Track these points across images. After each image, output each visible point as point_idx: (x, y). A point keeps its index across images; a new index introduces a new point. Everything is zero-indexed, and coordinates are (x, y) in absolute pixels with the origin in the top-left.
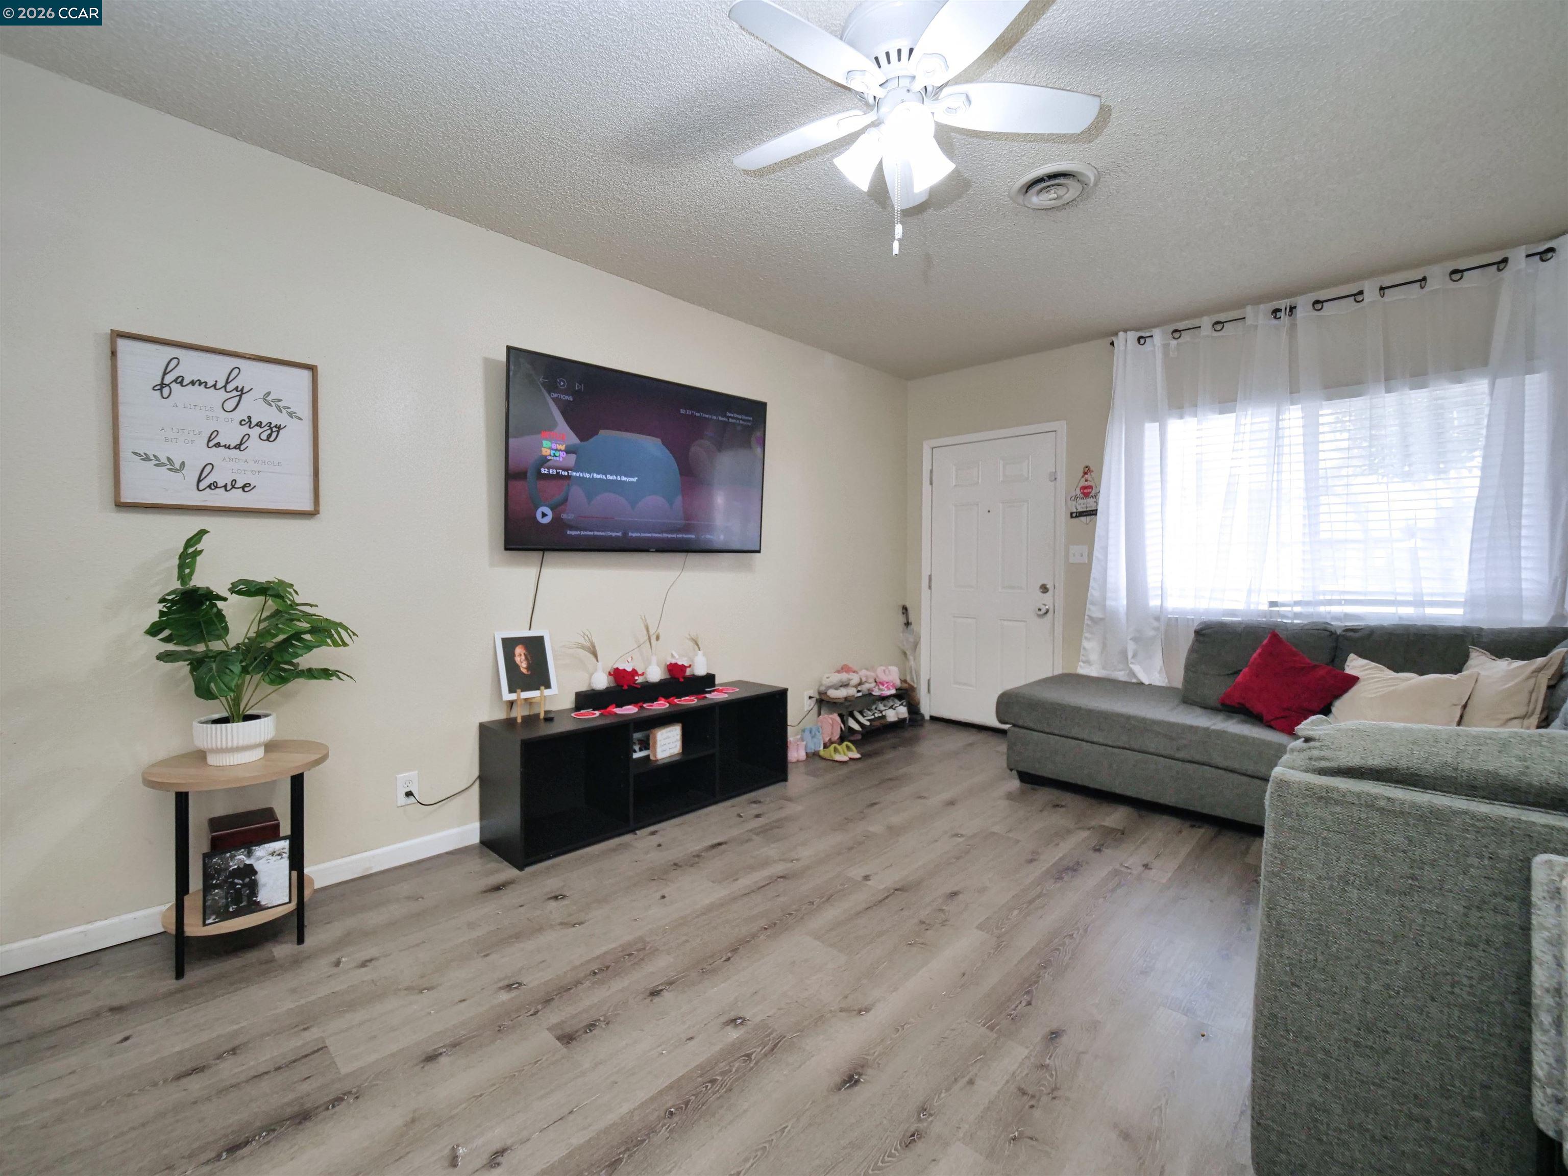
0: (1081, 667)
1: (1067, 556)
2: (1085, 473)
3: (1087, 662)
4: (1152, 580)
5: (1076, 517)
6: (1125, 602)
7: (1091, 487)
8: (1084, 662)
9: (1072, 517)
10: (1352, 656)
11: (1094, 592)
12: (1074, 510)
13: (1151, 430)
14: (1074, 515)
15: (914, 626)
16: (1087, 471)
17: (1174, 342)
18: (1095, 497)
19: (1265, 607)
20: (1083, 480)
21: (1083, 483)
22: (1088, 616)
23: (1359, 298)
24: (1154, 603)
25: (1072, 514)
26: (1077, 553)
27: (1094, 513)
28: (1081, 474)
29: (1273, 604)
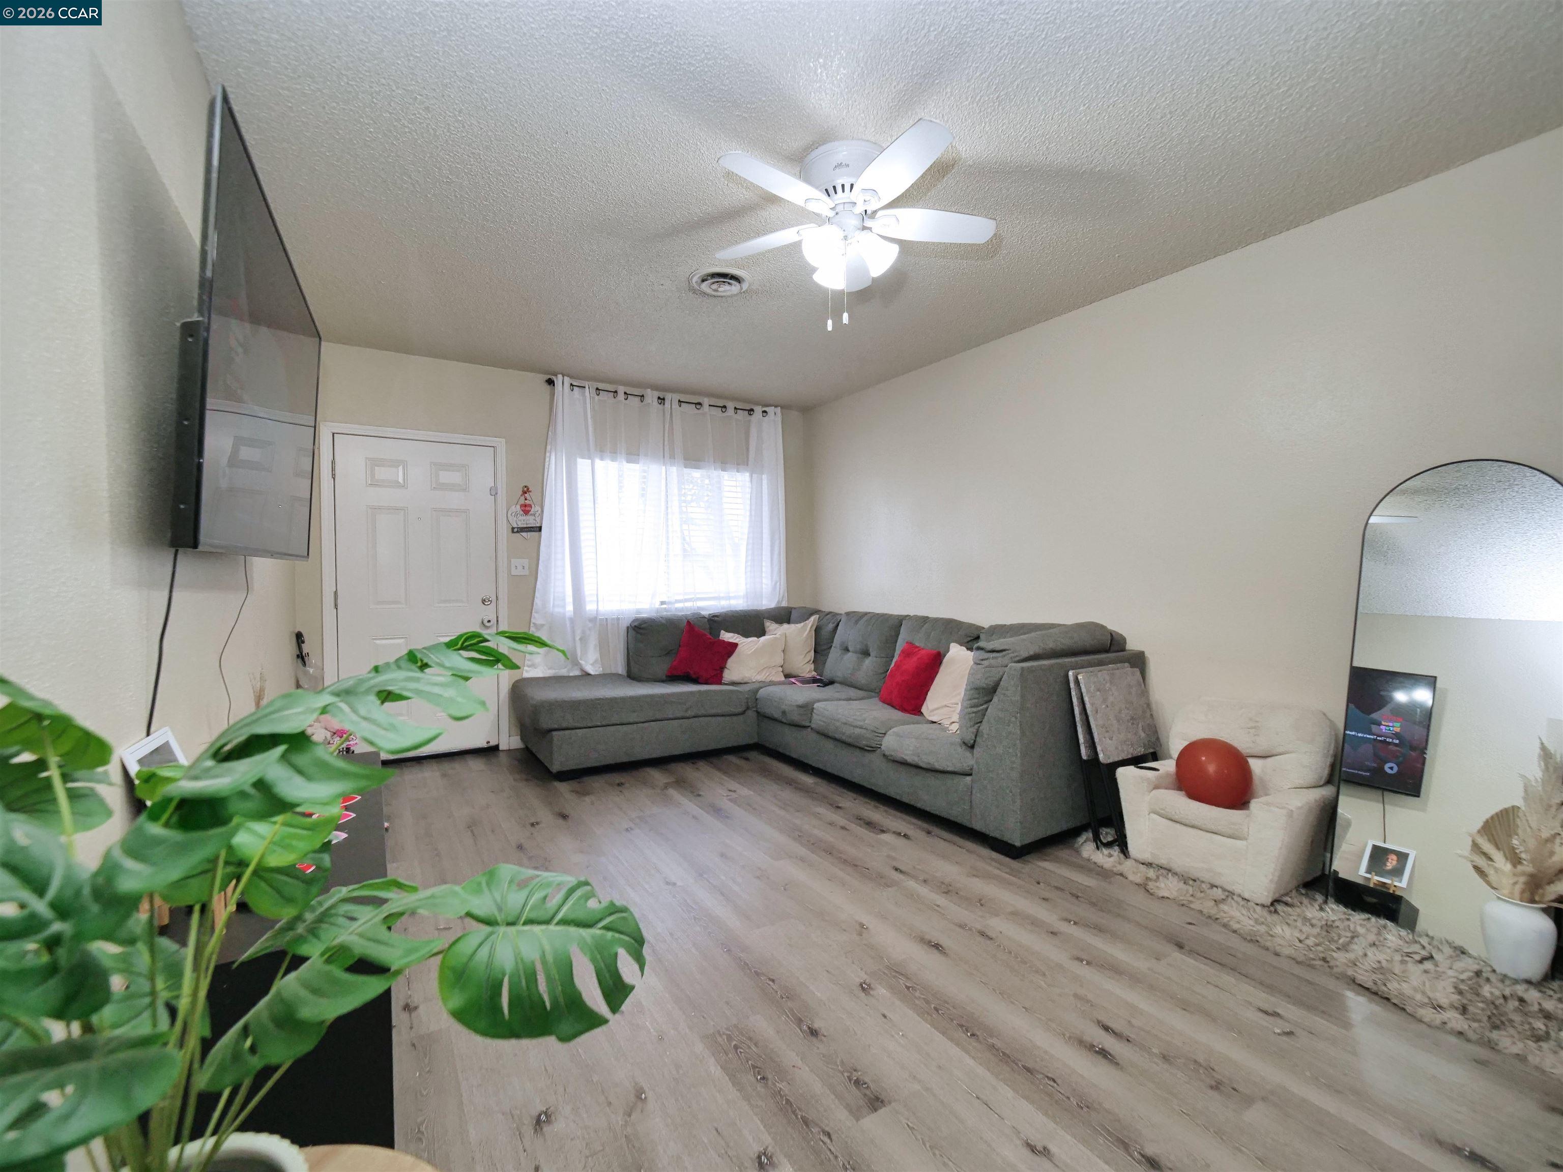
0: (527, 671)
1: (509, 570)
2: (525, 493)
3: (533, 666)
4: (588, 589)
5: (518, 532)
6: (570, 608)
7: (530, 506)
8: (529, 666)
9: (513, 532)
10: (722, 632)
11: (538, 601)
12: (515, 526)
13: (583, 465)
14: (516, 530)
15: (313, 660)
16: (526, 491)
17: (597, 397)
18: (534, 515)
19: (657, 605)
20: (523, 498)
21: (522, 501)
22: (533, 623)
23: (698, 407)
24: (590, 607)
25: (513, 528)
26: (520, 566)
27: (540, 529)
28: (521, 493)
29: (662, 603)
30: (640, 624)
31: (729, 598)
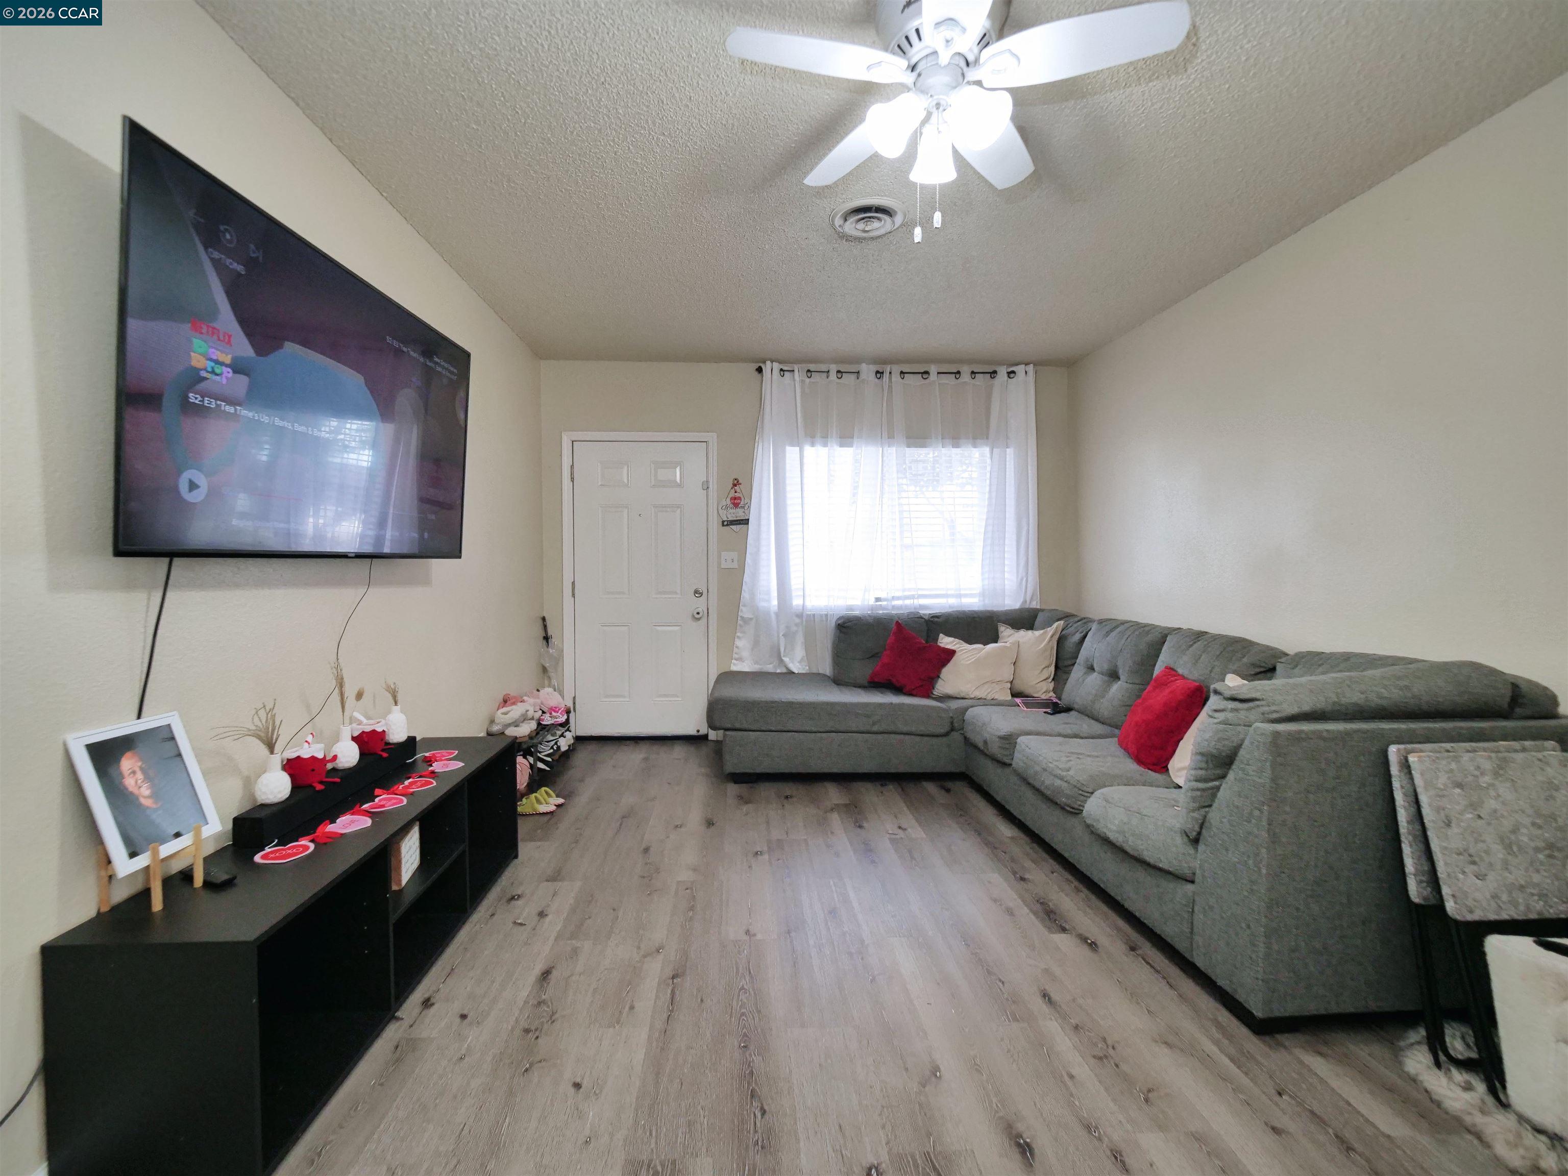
0: (734, 664)
1: (719, 564)
2: (735, 485)
3: (740, 659)
4: (795, 583)
5: (727, 525)
6: (775, 602)
7: (740, 498)
8: (736, 660)
9: (723, 525)
10: (941, 635)
11: (745, 595)
12: (725, 519)
13: (792, 452)
14: (725, 523)
15: (554, 641)
16: (736, 483)
17: (808, 380)
18: (743, 507)
19: (872, 602)
20: (733, 491)
21: (732, 494)
22: (741, 617)
23: (925, 376)
24: (797, 602)
25: (723, 522)
26: (729, 558)
27: (746, 522)
28: (732, 485)
29: (878, 600)
30: (844, 623)
31: (960, 596)
